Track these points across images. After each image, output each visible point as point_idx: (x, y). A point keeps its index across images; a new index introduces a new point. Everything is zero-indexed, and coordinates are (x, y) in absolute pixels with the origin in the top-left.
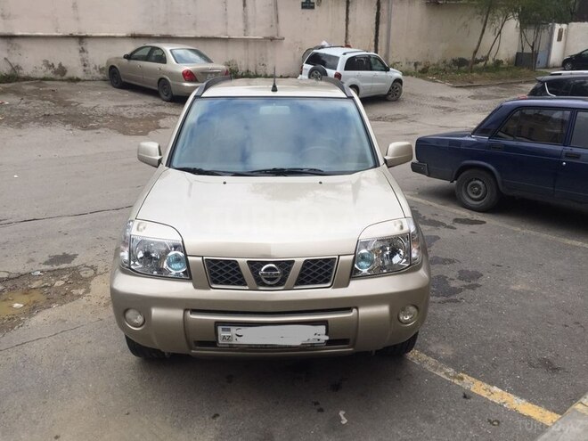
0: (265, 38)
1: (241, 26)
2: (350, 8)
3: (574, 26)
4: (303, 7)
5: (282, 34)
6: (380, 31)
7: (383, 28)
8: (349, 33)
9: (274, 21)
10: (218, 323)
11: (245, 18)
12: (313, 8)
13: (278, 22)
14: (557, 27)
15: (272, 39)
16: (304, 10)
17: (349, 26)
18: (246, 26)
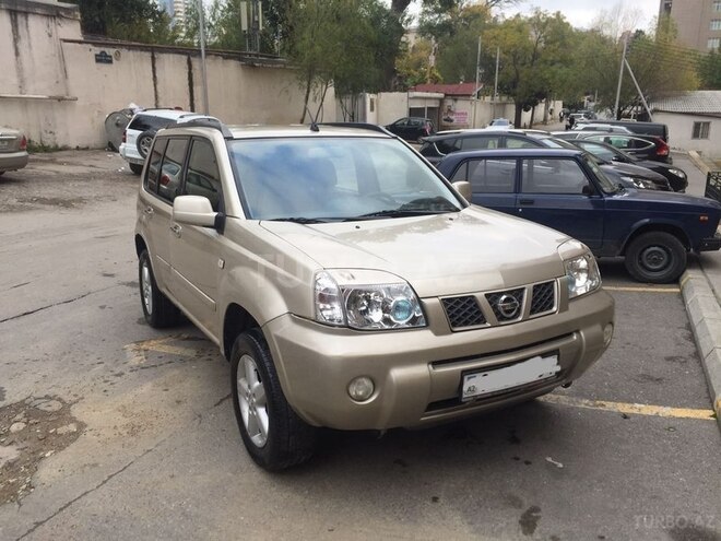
0: (50, 98)
1: (15, 80)
2: (156, 65)
3: (384, 96)
4: (98, 61)
5: (74, 93)
6: (195, 94)
7: (198, 90)
8: (160, 95)
9: (61, 76)
10: (465, 372)
11: (20, 70)
12: (110, 62)
13: (66, 77)
14: (369, 97)
15: (60, 99)
16: (100, 65)
17: (158, 86)
18: (22, 81)
